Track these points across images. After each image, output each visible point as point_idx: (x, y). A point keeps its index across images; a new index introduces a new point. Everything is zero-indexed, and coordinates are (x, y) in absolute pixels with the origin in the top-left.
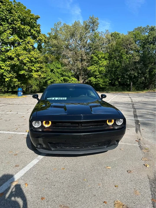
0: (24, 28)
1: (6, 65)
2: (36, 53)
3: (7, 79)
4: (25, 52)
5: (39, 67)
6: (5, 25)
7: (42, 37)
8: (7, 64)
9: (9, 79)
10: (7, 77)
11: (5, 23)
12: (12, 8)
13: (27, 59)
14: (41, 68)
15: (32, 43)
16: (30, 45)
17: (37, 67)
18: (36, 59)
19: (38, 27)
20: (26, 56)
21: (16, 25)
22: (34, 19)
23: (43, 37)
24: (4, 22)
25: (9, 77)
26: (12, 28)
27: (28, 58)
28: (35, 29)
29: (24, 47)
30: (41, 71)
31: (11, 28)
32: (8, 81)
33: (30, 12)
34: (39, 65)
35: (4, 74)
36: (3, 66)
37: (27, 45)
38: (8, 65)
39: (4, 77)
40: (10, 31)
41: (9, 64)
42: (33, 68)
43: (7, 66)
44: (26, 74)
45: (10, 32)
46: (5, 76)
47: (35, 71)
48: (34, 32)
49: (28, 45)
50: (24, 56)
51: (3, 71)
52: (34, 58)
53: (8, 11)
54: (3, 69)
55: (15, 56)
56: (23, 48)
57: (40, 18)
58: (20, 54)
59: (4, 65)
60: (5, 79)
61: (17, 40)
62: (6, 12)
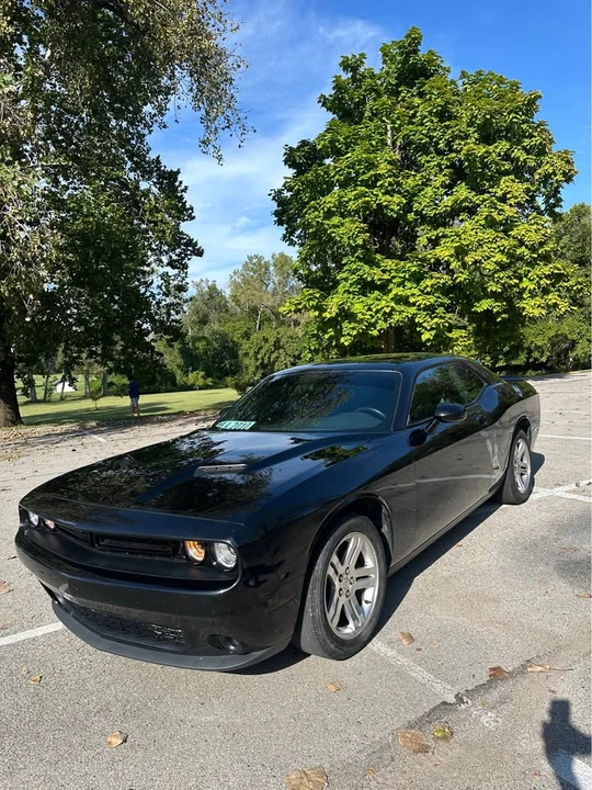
0: (486, 152)
1: (422, 291)
2: (535, 227)
3: (426, 336)
4: (490, 234)
5: (547, 277)
6: (428, 162)
7: (552, 166)
8: (425, 288)
9: (433, 333)
10: (426, 329)
11: (428, 158)
12: (447, 103)
13: (499, 257)
14: (557, 278)
15: (516, 197)
16: (511, 205)
17: (541, 279)
18: (533, 249)
19: (536, 134)
20: (494, 246)
21: (460, 151)
22: (521, 110)
23: (559, 163)
24: (427, 154)
25: (432, 329)
26: (452, 166)
27: (502, 252)
28: (526, 142)
29: (486, 218)
30: (558, 291)
31: (447, 167)
32: (428, 340)
33: (518, 88)
34: (547, 270)
35: (417, 320)
36: (413, 295)
37: (496, 208)
38: (429, 289)
39: (418, 329)
40: (445, 175)
41: (432, 286)
42: (525, 283)
43: (428, 293)
44: (495, 310)
45: (444, 179)
46: (420, 325)
47: (533, 295)
48: (523, 156)
49: (500, 205)
50: (485, 248)
51: (413, 310)
52: (527, 247)
53: (437, 114)
54: (414, 304)
55: (451, 256)
56: (483, 222)
57: (540, 97)
58: (468, 245)
59: (416, 291)
60: (420, 334)
61: (464, 201)
62: (432, 122)
